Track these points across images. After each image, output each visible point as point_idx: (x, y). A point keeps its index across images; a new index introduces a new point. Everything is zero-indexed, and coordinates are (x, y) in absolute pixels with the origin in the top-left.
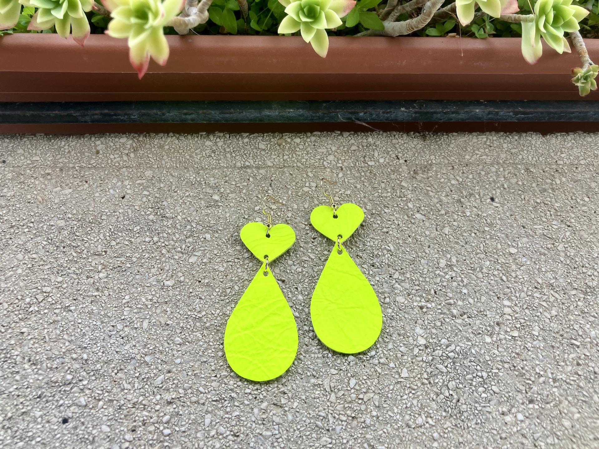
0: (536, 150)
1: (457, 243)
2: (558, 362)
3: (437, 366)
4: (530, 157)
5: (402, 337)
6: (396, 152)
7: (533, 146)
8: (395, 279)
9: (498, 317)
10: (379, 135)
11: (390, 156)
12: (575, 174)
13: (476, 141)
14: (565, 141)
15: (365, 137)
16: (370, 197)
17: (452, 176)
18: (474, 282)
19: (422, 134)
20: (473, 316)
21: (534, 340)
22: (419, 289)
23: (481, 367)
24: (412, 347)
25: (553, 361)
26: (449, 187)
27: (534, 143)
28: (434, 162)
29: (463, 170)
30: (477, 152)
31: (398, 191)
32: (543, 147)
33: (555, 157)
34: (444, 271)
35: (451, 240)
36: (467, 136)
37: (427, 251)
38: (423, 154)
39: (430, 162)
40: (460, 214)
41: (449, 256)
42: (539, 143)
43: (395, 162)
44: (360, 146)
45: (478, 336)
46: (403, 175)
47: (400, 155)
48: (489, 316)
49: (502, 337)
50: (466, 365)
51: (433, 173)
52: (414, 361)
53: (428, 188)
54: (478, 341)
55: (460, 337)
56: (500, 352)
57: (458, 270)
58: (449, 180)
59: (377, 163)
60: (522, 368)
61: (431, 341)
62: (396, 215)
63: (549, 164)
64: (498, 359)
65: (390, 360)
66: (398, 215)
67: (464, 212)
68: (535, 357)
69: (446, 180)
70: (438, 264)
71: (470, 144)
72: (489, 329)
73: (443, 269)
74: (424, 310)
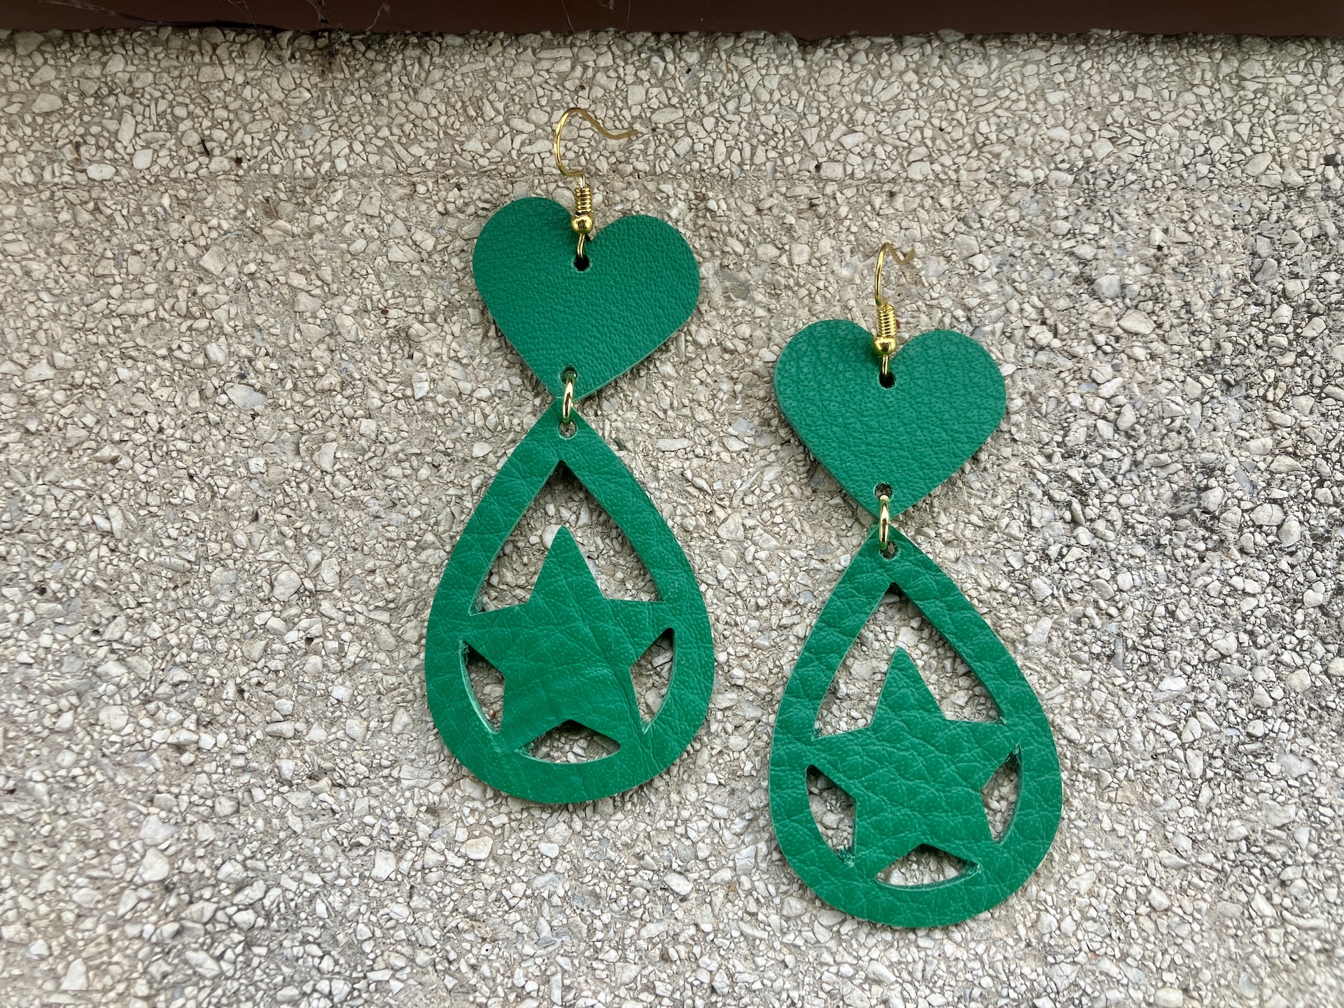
0: (755, 114)
1: (356, 503)
2: (597, 951)
3: (190, 955)
4: (721, 148)
5: (90, 853)
6: (206, 123)
7: (747, 97)
8: (110, 642)
9: (437, 787)
10: (154, 45)
11: (179, 141)
12: (874, 225)
13: (530, 70)
14: (877, 76)
15: (96, 55)
16: (76, 317)
17: (399, 228)
18: (382, 656)
19: (322, 42)
20: (352, 781)
21: (540, 873)
22: (182, 682)
23: (336, 963)
24: (115, 890)
25: (583, 945)
26: (378, 276)
27: (752, 86)
28: (341, 165)
29: (446, 202)
30: (518, 123)
31: (182, 294)
32: (786, 101)
33: (819, 149)
34: (285, 615)
35: (338, 493)
36: (496, 49)
37: (241, 538)
38: (307, 129)
39: (326, 166)
40: (391, 388)
41: (315, 556)
42: (773, 83)
43: (193, 166)
44: (73, 98)
45: (354, 853)
46: (214, 222)
47: (219, 135)
48: (405, 783)
49: (431, 858)
50: (288, 952)
51: (331, 216)
52: (115, 934)
53: (298, 280)
54: (344, 871)
55: (288, 855)
56: (414, 912)
57: (333, 613)
58: (384, 244)
59: (124, 172)
60: (474, 968)
61: (188, 866)
62: (157, 394)
63: (789, 177)
64: (401, 934)
65: (37, 929)
66: (164, 393)
67: (408, 382)
68: (526, 929)
69: (374, 246)
70: (272, 586)
71: (501, 86)
72: (394, 828)
73: (286, 604)
74: (187, 758)
